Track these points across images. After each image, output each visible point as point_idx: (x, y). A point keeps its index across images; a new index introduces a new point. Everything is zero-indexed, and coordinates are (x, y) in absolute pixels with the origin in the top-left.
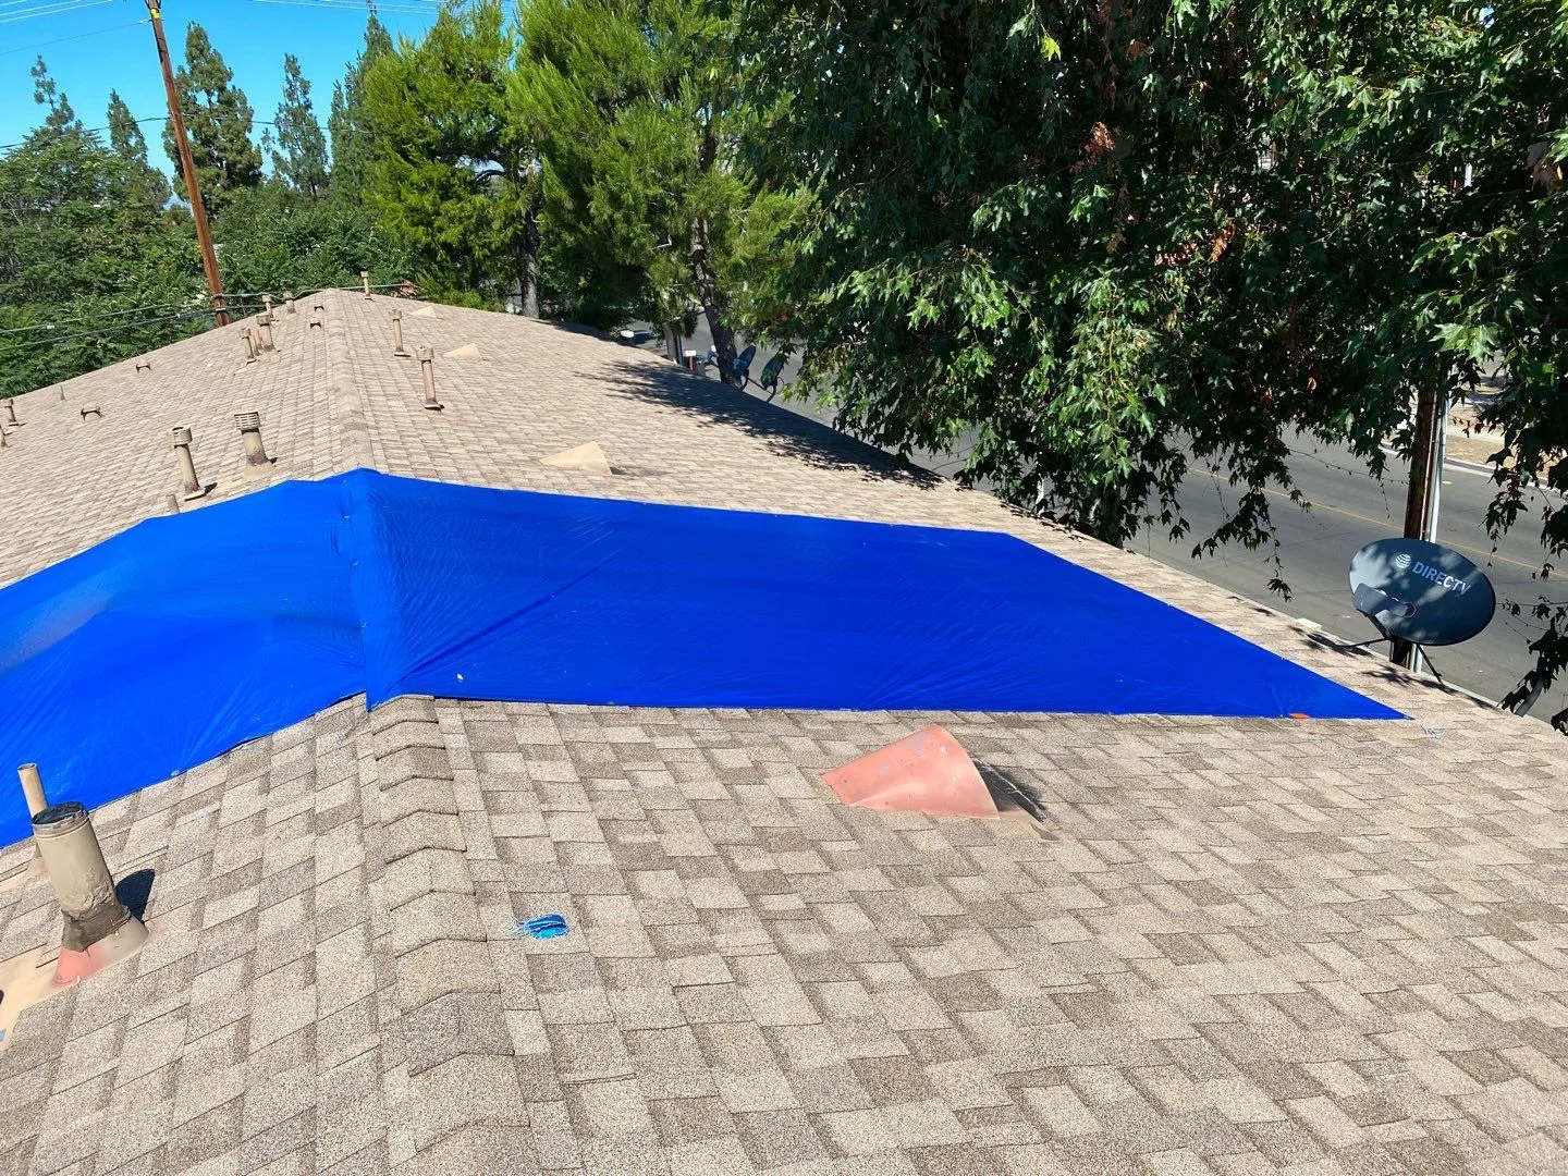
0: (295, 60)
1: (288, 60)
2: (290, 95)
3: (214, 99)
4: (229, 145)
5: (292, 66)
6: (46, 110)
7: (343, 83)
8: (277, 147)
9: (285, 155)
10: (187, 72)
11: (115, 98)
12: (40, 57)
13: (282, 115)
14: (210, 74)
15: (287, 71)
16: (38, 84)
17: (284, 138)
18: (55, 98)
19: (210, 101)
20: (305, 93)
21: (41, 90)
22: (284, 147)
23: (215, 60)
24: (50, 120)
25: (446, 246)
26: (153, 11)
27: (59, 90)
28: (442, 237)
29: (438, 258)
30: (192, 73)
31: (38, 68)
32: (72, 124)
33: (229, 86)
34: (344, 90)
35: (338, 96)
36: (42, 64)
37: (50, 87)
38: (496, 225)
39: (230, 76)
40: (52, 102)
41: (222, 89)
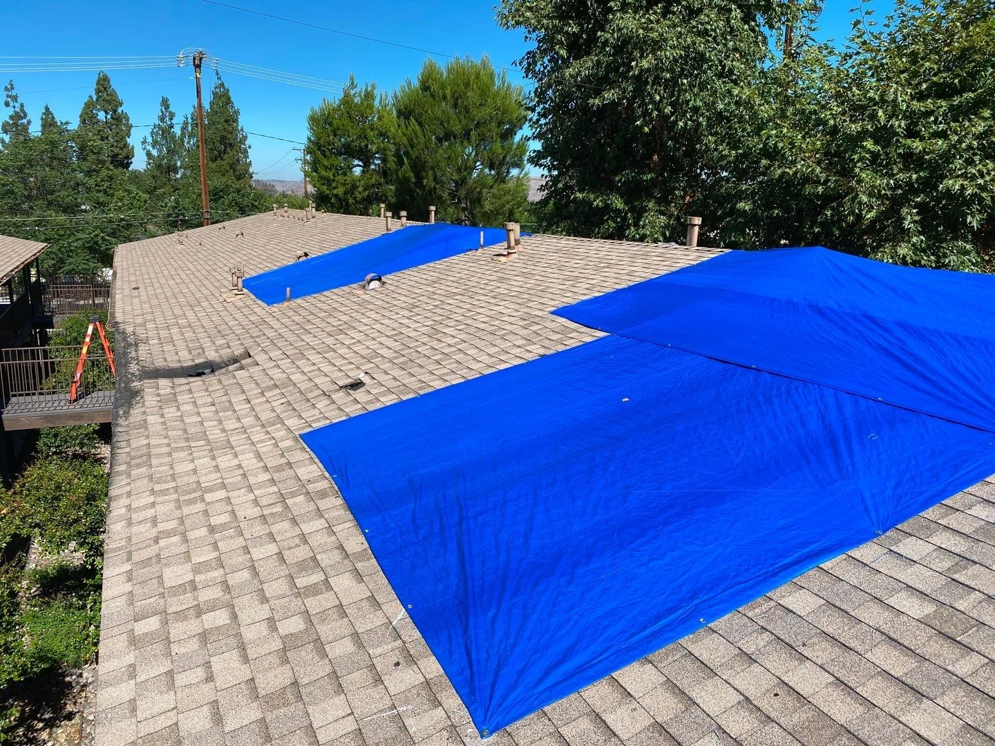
0: (167, 100)
1: (163, 100)
2: (162, 119)
3: (109, 117)
4: (115, 144)
5: (165, 103)
6: (10, 111)
7: (189, 116)
8: (150, 148)
9: (155, 153)
10: (94, 99)
11: (47, 109)
12: (11, 81)
13: (155, 130)
14: (109, 102)
15: (162, 106)
16: (8, 96)
17: (155, 143)
18: (17, 105)
19: (106, 117)
20: (171, 119)
21: (9, 99)
22: (154, 148)
23: (113, 94)
24: (11, 117)
25: (336, 196)
26: (198, 74)
27: (20, 100)
28: (335, 192)
29: (332, 201)
30: (97, 100)
31: (9, 87)
32: (25, 121)
33: (120, 110)
34: (190, 121)
35: (186, 123)
36: (12, 85)
37: (15, 99)
38: (361, 189)
39: (121, 104)
40: (14, 107)
41: (115, 111)
